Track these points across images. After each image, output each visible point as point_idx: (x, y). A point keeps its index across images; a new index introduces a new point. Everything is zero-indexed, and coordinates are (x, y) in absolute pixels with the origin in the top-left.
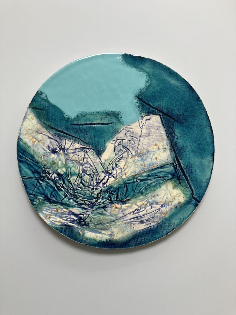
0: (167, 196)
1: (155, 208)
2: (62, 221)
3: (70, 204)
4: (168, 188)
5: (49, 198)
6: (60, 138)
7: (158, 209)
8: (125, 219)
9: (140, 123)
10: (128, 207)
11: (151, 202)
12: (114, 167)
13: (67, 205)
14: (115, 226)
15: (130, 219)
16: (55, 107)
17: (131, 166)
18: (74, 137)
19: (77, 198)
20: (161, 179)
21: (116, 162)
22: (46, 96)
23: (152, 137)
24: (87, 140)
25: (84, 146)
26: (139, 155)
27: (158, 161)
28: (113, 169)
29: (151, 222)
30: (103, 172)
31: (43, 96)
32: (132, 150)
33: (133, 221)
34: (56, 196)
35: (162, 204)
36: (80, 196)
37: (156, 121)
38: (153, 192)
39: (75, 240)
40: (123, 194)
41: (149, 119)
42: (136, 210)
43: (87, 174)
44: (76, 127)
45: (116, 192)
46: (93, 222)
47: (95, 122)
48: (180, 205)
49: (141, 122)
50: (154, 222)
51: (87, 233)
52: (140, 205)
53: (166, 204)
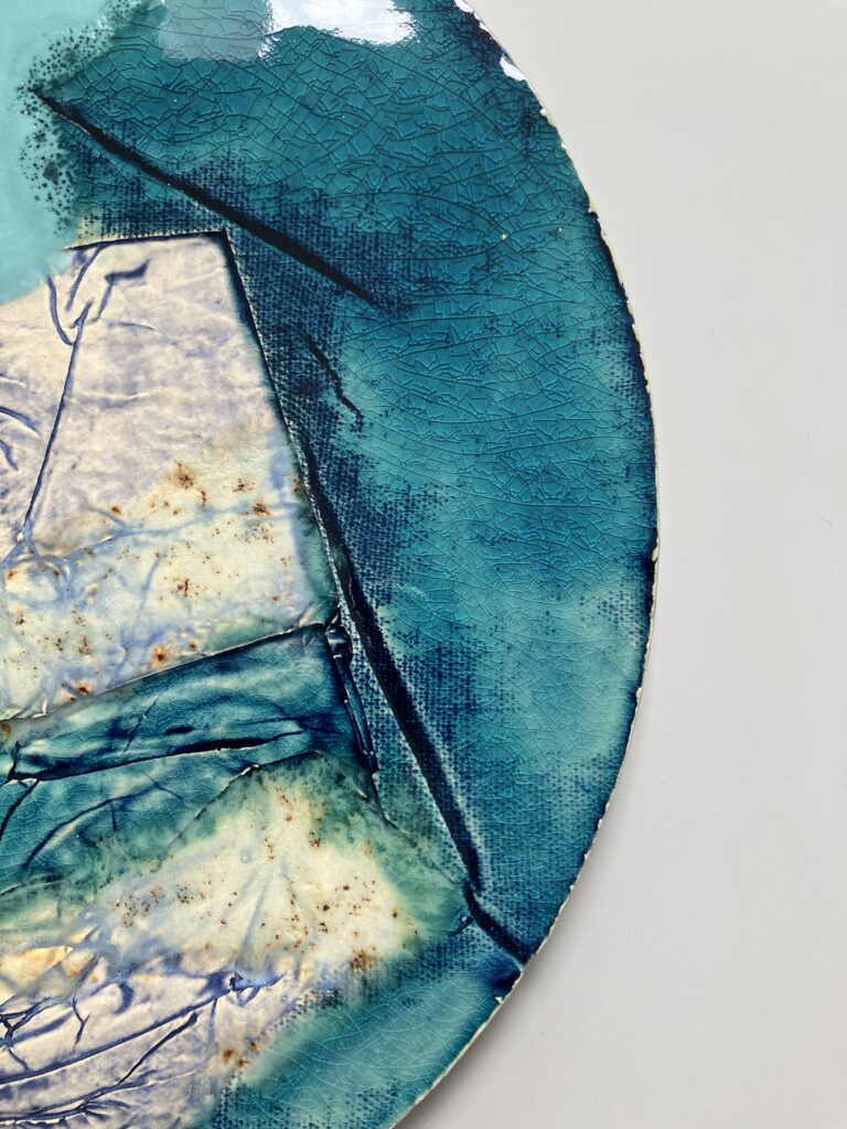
0: (259, 906)
1: (156, 1006)
4: (274, 831)
7: (183, 1013)
9: (63, 299)
11: (123, 951)
20: (219, 764)
23: (150, 415)
26: (41, 561)
27: (198, 608)
35: (213, 968)
37: (192, 290)
38: (146, 868)
41: (139, 272)
48: (364, 982)
49: (73, 294)
50: (141, 1121)
52: (25, 981)
53: (250, 970)
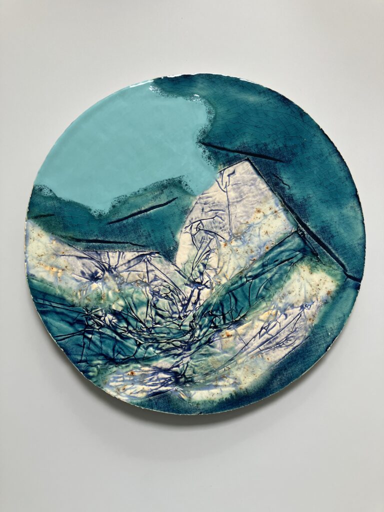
0: (305, 289)
1: (292, 315)
2: (146, 388)
3: (150, 356)
4: (302, 274)
5: (113, 357)
6: (97, 252)
7: (298, 315)
8: (249, 350)
9: (220, 183)
10: (248, 327)
11: (282, 308)
12: (202, 271)
13: (146, 360)
14: (236, 367)
15: (258, 347)
16: (70, 204)
17: (230, 259)
18: (120, 243)
19: (158, 342)
20: (286, 264)
21: (203, 261)
22: (51, 191)
23: (247, 201)
24: (143, 241)
25: (142, 252)
26: (236, 237)
27: (271, 236)
28: (201, 274)
29: (293, 341)
30: (186, 284)
31: (46, 192)
32: (222, 232)
33: (264, 348)
34: (123, 350)
35: (301, 304)
36: (162, 337)
37: (246, 172)
38: (280, 290)
39: (179, 412)
40: (231, 310)
41: (234, 173)
42: (262, 328)
43: (161, 297)
44: (117, 224)
45: (220, 311)
46: (198, 374)
47: (147, 207)
48: (331, 297)
49: (222, 181)
50: (298, 338)
51: (194, 394)
52: (265, 319)
53: (308, 302)
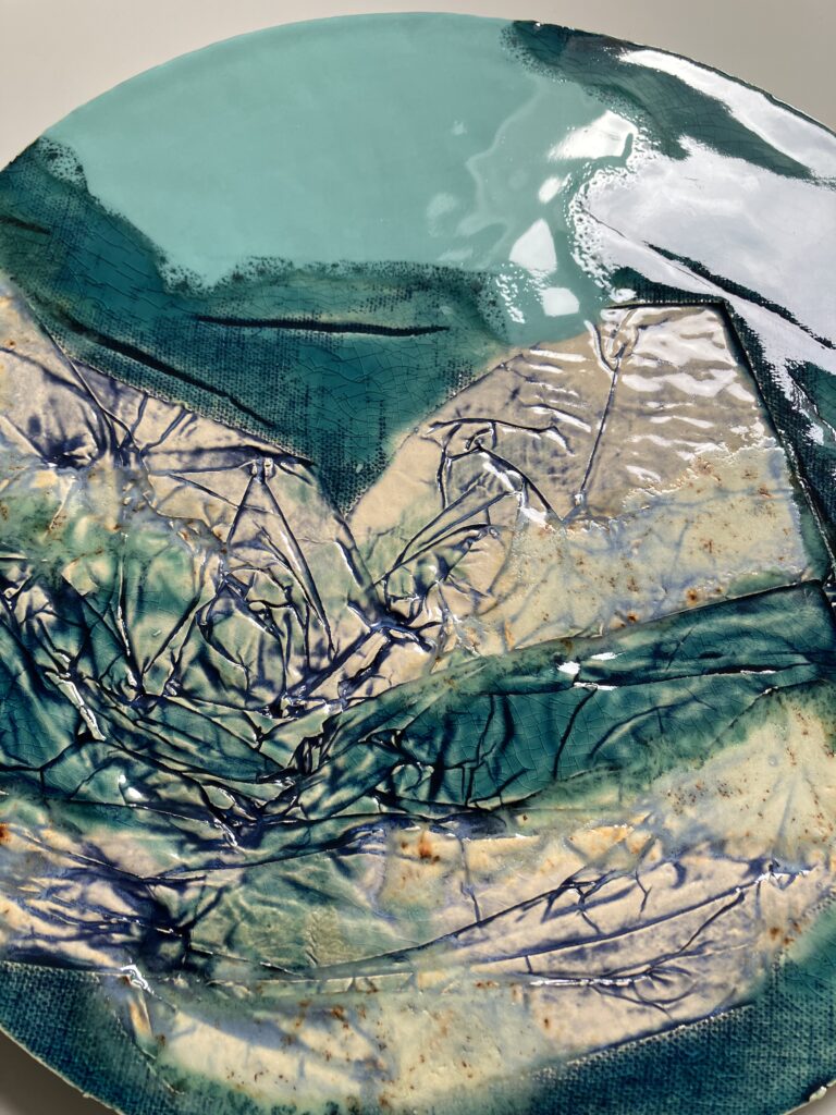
0: (789, 801)
1: (708, 884)
2: (19, 917)
3: (98, 797)
4: (794, 742)
6: (113, 382)
7: (732, 891)
8: (484, 949)
10: (514, 854)
11: (675, 835)
12: (427, 581)
13: (77, 806)
14: (403, 997)
15: (525, 952)
16: (115, 223)
17: (544, 581)
18: (200, 384)
19: (154, 762)
20: (745, 683)
21: (446, 553)
22: (80, 169)
23: (674, 422)
24: (275, 409)
25: (255, 438)
27: (720, 562)
28: (423, 590)
29: (677, 991)
30: (355, 604)
31: (63, 168)
32: (549, 485)
33: (544, 967)
34: (15, 730)
35: (753, 855)
36: (176, 749)
37: (701, 340)
38: (691, 765)
39: (86, 1077)
40: (478, 761)
42: (569, 883)
43: (245, 607)
44: (222, 330)
45: (432, 746)
46: (242, 952)
47: (337, 318)
49: (612, 337)
50: (701, 989)
51: (190, 1031)
52: (595, 854)
53: (785, 859)
